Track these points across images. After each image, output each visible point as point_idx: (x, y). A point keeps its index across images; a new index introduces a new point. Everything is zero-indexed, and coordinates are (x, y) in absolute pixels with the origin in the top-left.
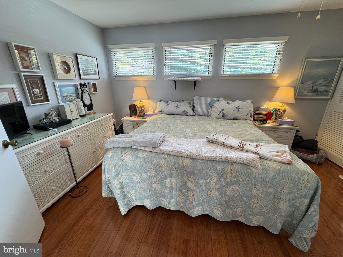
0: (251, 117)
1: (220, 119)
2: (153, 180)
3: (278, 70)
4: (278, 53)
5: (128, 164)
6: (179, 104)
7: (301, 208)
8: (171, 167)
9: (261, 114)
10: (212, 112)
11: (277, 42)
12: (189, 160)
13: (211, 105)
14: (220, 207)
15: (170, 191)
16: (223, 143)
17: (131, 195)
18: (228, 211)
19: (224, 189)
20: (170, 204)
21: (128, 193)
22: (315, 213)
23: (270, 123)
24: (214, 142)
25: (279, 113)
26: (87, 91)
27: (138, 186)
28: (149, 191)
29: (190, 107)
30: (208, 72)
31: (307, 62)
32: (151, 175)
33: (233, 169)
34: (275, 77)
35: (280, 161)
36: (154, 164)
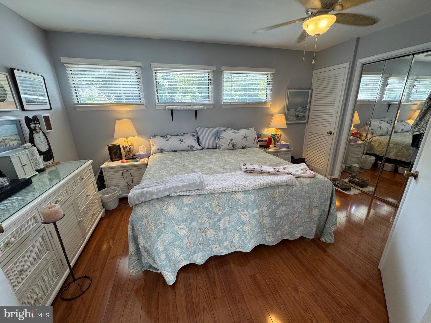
0: (257, 144)
1: (231, 150)
2: (205, 227)
3: (270, 98)
4: (268, 83)
5: (173, 216)
6: (182, 138)
7: (326, 210)
8: (225, 205)
9: (263, 141)
10: (221, 143)
11: (265, 73)
12: (242, 193)
13: (218, 136)
14: (271, 232)
15: (224, 232)
16: (261, 171)
17: (176, 257)
18: (278, 233)
19: (274, 212)
20: (224, 248)
21: (172, 254)
22: (335, 210)
23: (272, 148)
24: (252, 172)
25: (276, 138)
26: (40, 129)
27: (185, 241)
28: (200, 242)
29: (195, 140)
30: (209, 100)
31: (289, 92)
32: (203, 222)
33: (280, 192)
34: (269, 105)
35: (308, 176)
36: (207, 207)
